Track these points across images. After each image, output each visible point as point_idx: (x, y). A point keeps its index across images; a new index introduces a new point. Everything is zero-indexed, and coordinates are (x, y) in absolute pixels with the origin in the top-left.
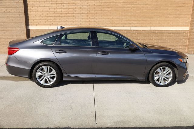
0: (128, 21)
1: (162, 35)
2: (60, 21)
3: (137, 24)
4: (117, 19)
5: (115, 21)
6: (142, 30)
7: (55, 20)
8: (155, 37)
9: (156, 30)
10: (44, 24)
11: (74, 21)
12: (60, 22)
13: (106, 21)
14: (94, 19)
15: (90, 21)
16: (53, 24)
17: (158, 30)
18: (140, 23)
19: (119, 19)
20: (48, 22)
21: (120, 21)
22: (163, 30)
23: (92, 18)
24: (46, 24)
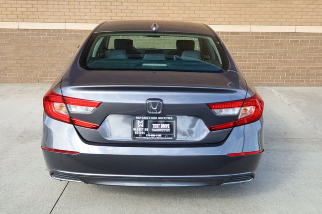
0: (199, 12)
1: (277, 44)
2: (44, 10)
3: (219, 19)
4: (174, 8)
5: (169, 12)
6: (232, 33)
7: (33, 9)
8: (260, 48)
9: (263, 33)
10: (8, 16)
11: (75, 10)
12: (45, 13)
13: (148, 11)
14: (121, 7)
15: (113, 11)
16: (30, 17)
17: (268, 33)
18: (226, 16)
19: (178, 8)
20: (17, 13)
21: (181, 12)
22: (279, 33)
23: (116, 4)
24: (13, 16)
